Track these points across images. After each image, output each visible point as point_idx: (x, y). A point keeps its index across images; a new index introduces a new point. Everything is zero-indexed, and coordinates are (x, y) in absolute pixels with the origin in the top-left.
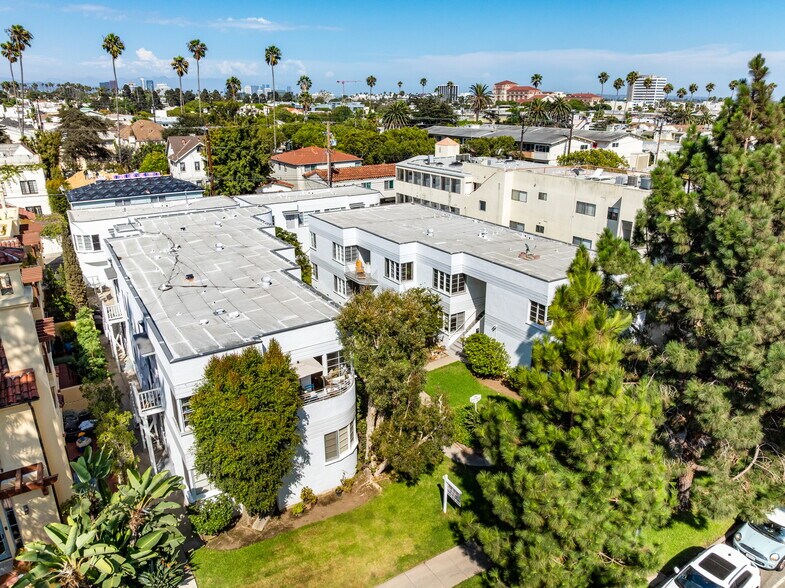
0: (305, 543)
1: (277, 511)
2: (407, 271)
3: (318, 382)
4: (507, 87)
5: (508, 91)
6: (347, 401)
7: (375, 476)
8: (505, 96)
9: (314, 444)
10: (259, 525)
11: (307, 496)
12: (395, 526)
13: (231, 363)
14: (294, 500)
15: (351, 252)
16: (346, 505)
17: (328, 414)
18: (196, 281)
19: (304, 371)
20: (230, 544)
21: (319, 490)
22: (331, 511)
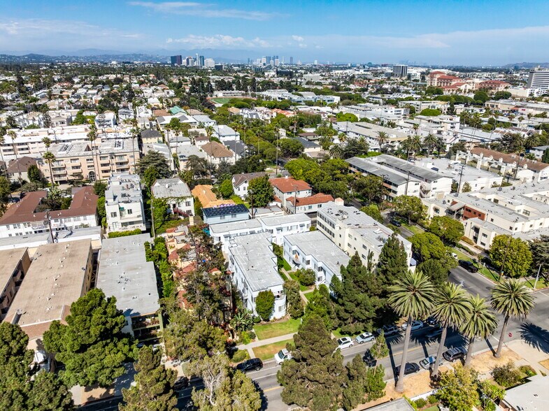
0: (273, 326)
1: (268, 320)
2: (308, 262)
3: (278, 296)
4: (438, 76)
5: (438, 79)
6: (284, 300)
7: (289, 317)
8: (436, 82)
9: (276, 308)
10: (265, 322)
11: (274, 318)
12: (291, 326)
13: (263, 292)
14: (272, 319)
15: (294, 252)
16: (283, 321)
17: (280, 303)
18: (254, 268)
19: (275, 295)
20: (259, 325)
21: (277, 318)
22: (279, 322)
